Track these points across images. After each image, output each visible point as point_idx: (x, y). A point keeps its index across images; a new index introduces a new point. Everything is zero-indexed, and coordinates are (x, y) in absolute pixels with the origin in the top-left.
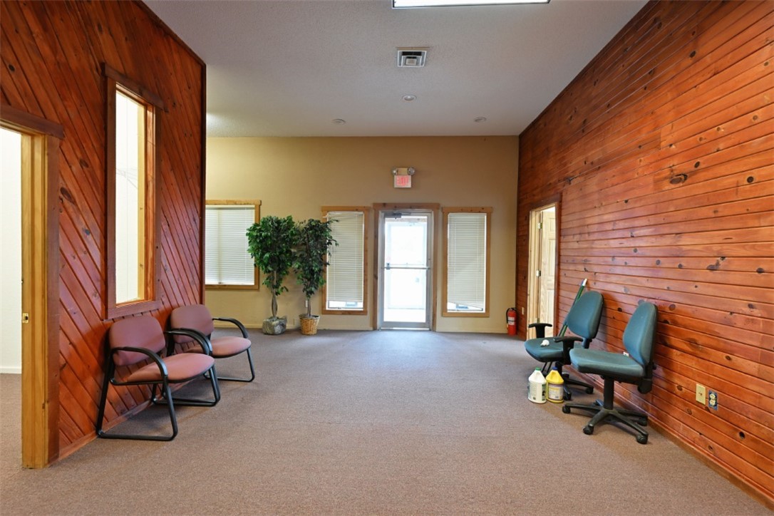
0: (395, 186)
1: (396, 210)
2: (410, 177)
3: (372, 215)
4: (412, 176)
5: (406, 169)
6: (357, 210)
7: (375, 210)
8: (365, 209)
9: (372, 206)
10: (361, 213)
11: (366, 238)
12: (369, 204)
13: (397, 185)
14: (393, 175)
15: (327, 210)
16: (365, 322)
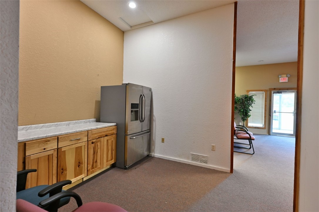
0: (280, 82)
1: (279, 90)
2: (287, 78)
3: (269, 93)
4: (288, 78)
5: (286, 75)
6: (262, 91)
7: (270, 91)
8: (265, 91)
9: (269, 89)
10: (264, 92)
11: (266, 101)
12: (267, 88)
13: (280, 81)
14: (279, 78)
15: (248, 91)
16: (265, 131)
